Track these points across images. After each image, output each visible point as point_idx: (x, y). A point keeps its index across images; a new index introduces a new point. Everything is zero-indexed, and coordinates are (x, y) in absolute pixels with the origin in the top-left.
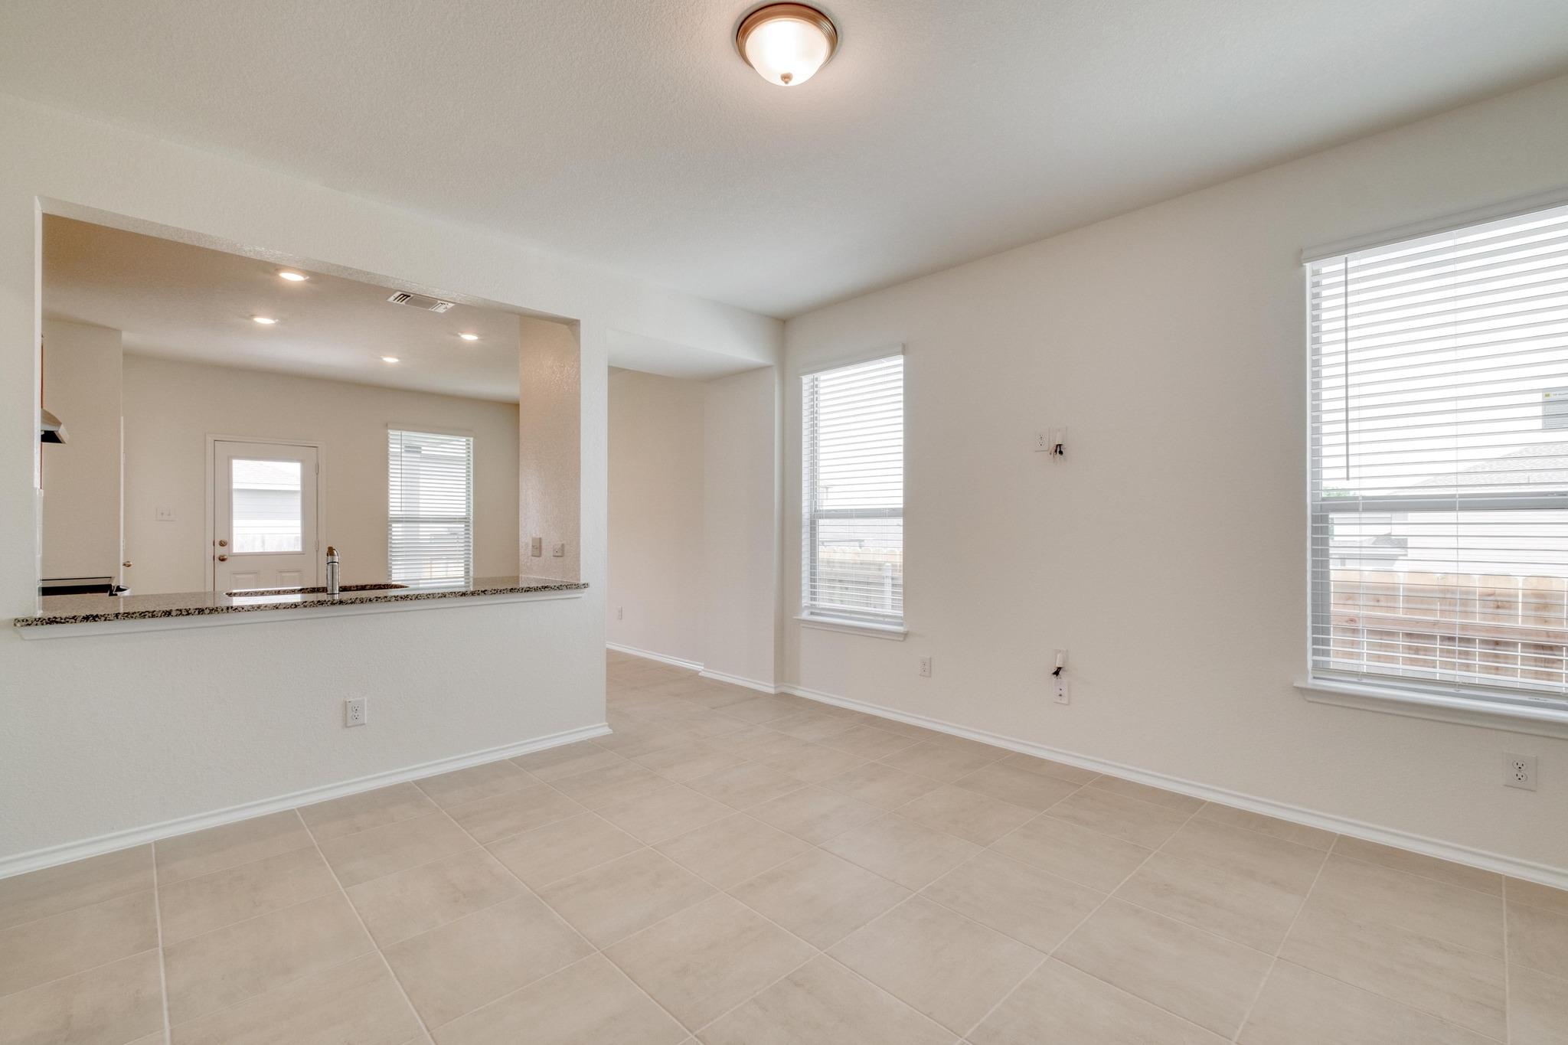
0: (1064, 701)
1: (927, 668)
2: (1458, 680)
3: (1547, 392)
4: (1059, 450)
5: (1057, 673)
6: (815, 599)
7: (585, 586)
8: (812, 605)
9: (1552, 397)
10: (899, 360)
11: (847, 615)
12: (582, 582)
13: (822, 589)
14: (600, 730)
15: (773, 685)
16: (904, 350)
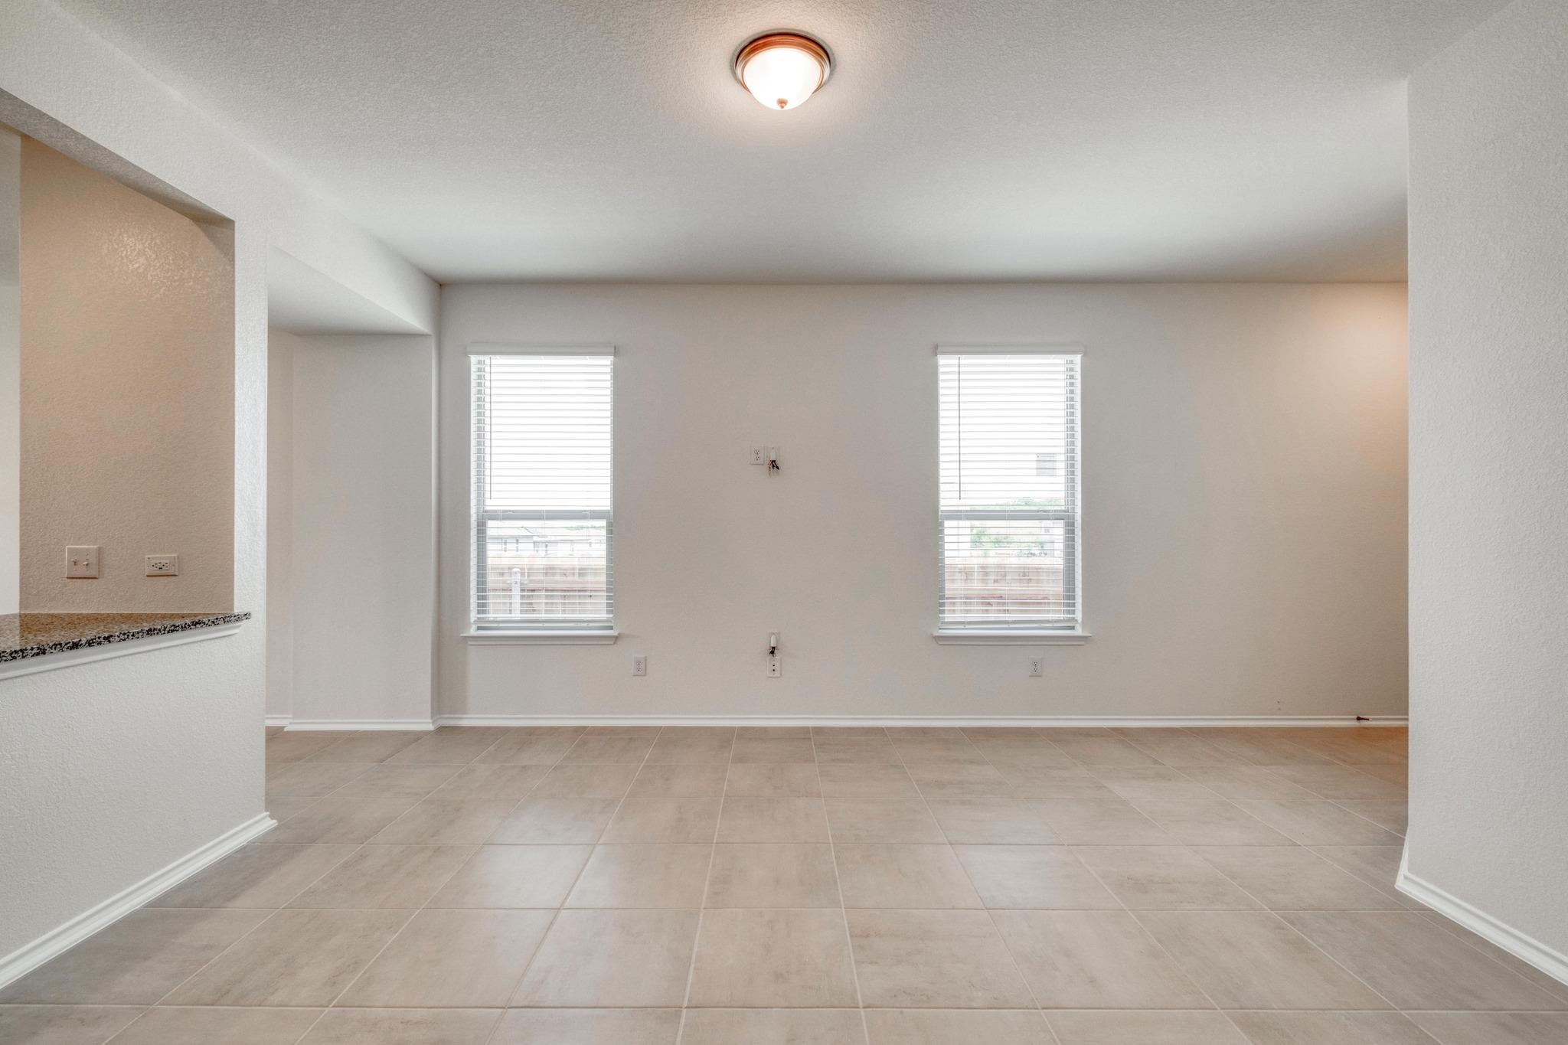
0: (777, 674)
1: (641, 668)
2: (1010, 619)
3: (1038, 455)
4: (774, 465)
5: (772, 652)
6: (484, 612)
7: (247, 616)
8: (478, 618)
9: (1040, 458)
10: (608, 361)
11: (540, 625)
12: (238, 609)
13: (492, 600)
14: (262, 824)
15: (430, 721)
16: (616, 352)
